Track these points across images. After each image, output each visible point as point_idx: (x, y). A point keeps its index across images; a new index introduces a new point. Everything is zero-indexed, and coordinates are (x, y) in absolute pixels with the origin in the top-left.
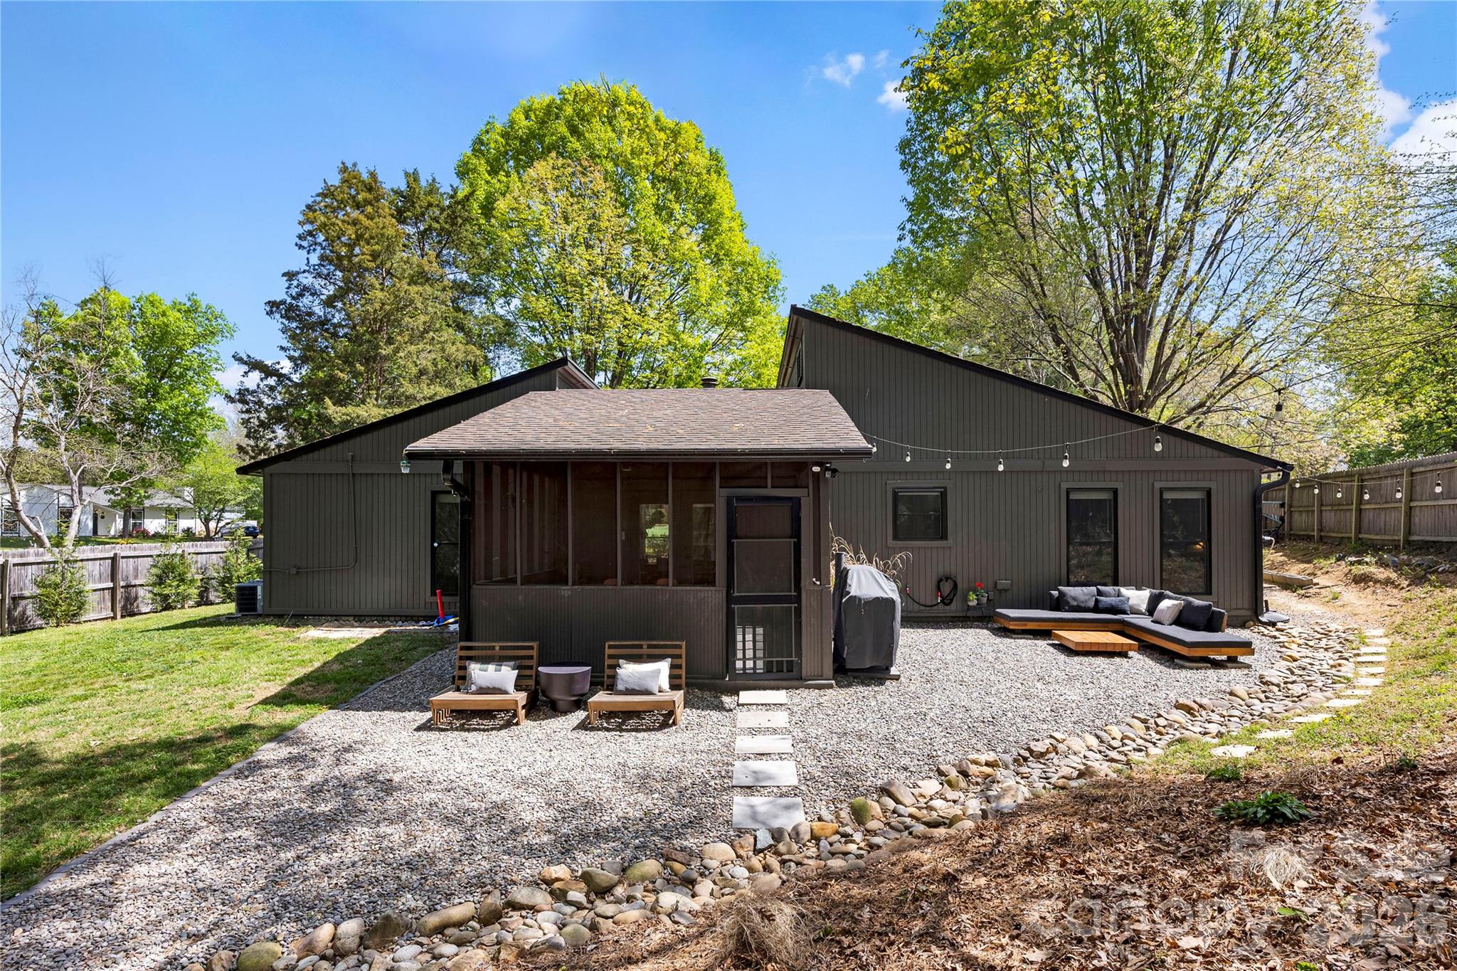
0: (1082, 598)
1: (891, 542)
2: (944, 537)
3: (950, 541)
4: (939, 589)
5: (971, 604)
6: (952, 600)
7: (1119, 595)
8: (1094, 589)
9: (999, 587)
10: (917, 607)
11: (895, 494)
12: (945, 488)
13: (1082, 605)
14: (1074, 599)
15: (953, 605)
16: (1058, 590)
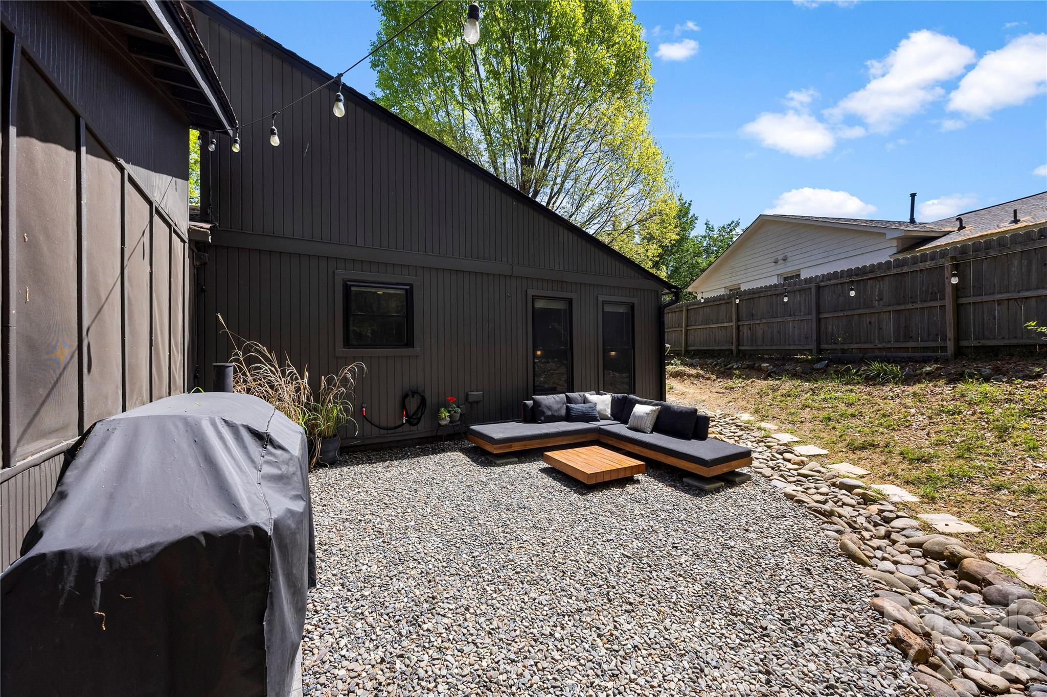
0: (556, 407)
1: (341, 350)
2: (410, 344)
3: (417, 348)
4: (403, 406)
5: (443, 423)
6: (419, 419)
7: (585, 401)
8: (563, 396)
9: (470, 399)
10: (376, 431)
11: (347, 288)
12: (411, 285)
13: (556, 414)
14: (549, 408)
15: (422, 422)
16: (533, 399)
